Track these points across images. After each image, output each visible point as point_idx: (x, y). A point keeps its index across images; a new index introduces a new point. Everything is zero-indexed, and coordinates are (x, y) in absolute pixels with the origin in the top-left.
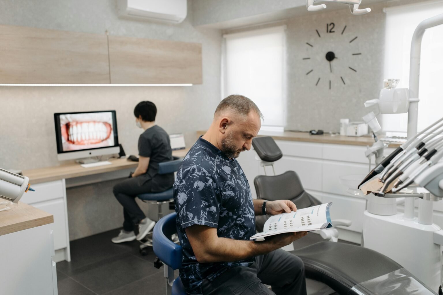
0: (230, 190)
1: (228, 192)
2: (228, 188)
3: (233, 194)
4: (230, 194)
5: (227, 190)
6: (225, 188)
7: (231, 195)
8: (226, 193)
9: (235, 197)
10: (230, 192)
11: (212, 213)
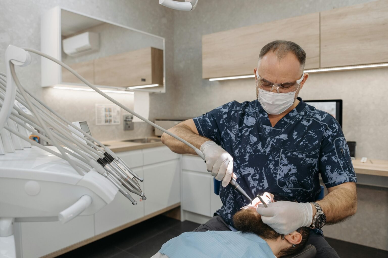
0: (234, 134)
1: (232, 134)
2: (235, 131)
3: (234, 139)
4: (232, 136)
5: (233, 132)
6: (232, 129)
7: (232, 138)
8: (230, 133)
9: (233, 143)
10: (233, 135)
11: (207, 123)
